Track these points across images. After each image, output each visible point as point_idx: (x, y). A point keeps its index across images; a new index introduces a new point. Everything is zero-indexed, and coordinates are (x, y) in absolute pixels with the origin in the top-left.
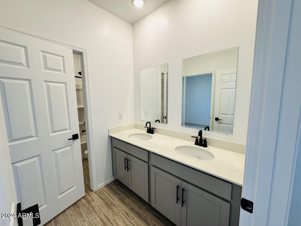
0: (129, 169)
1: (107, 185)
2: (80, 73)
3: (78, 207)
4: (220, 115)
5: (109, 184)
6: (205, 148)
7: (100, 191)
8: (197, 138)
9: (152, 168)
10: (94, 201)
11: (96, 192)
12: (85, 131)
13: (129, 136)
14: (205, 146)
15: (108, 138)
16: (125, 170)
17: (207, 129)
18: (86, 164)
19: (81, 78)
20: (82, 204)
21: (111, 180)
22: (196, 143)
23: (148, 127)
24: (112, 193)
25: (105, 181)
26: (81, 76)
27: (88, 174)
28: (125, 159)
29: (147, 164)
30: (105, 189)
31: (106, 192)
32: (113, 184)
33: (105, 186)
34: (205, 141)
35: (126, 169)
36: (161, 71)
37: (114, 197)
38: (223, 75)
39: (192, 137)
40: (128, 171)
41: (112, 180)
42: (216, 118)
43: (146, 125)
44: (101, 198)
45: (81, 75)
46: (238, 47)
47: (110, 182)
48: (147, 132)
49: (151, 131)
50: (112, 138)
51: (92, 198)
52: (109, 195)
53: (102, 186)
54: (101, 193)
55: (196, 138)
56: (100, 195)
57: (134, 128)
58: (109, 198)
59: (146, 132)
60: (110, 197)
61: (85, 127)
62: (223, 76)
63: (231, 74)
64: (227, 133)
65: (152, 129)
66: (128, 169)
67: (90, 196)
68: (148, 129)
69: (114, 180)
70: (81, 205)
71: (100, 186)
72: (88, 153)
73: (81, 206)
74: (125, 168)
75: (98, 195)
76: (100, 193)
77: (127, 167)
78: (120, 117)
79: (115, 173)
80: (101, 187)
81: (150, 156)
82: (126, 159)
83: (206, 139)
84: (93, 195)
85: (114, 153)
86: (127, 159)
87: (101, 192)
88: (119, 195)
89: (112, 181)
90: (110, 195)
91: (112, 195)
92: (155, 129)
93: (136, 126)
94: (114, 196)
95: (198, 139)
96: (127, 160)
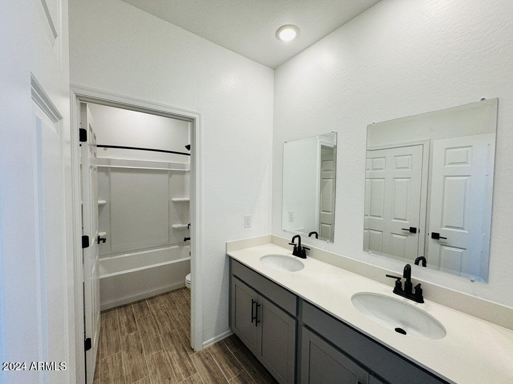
0: (259, 321)
1: (219, 343)
2: (188, 147)
3: (170, 379)
4: (443, 228)
5: (221, 340)
6: (419, 305)
7: (207, 353)
8: (399, 279)
9: (305, 331)
10: (195, 371)
11: (199, 355)
12: (189, 239)
13: (261, 259)
14: (420, 300)
15: (224, 259)
16: (252, 322)
17: (421, 262)
18: (186, 297)
19: (189, 155)
20: (176, 374)
21: (225, 335)
22: (397, 290)
23: (296, 245)
24: (227, 362)
25: (215, 335)
26: (189, 152)
27: (188, 316)
28: (253, 303)
29: (294, 321)
30: (215, 351)
31: (216, 358)
32: (229, 343)
33: (215, 344)
34: (419, 289)
35: (254, 320)
36: (320, 142)
37: (229, 371)
38: (447, 149)
39: (387, 276)
40: (256, 326)
41: (227, 334)
42: (432, 233)
43: (293, 241)
44: (207, 367)
45: (189, 149)
46: (498, 100)
47: (224, 338)
48: (294, 254)
49: (301, 252)
50: (231, 260)
51: (193, 365)
52: (220, 364)
53: (210, 344)
54: (207, 358)
55: (397, 280)
56: (207, 361)
57: (269, 243)
58: (221, 370)
59: (292, 252)
60: (223, 369)
61: (189, 232)
62: (450, 150)
63: (468, 147)
64: (473, 279)
65: (302, 249)
66: (257, 322)
67: (190, 360)
68: (295, 248)
69: (230, 334)
70: (174, 375)
71: (206, 344)
72: (191, 280)
73: (174, 378)
74: (252, 318)
75: (203, 362)
76: (205, 356)
77: (256, 318)
78: (247, 222)
79: (233, 324)
80: (208, 346)
81: (300, 307)
82: (255, 302)
83: (419, 285)
84: (194, 359)
85: (233, 286)
86: (257, 303)
87: (207, 356)
88: (239, 368)
89: (228, 336)
90: (223, 365)
91: (227, 366)
92: (309, 249)
93: (273, 240)
94: (229, 368)
95: (401, 282)
96: (256, 305)
